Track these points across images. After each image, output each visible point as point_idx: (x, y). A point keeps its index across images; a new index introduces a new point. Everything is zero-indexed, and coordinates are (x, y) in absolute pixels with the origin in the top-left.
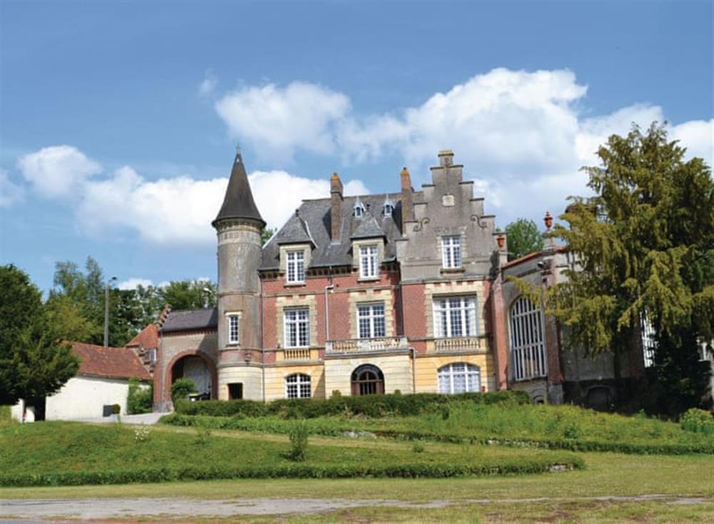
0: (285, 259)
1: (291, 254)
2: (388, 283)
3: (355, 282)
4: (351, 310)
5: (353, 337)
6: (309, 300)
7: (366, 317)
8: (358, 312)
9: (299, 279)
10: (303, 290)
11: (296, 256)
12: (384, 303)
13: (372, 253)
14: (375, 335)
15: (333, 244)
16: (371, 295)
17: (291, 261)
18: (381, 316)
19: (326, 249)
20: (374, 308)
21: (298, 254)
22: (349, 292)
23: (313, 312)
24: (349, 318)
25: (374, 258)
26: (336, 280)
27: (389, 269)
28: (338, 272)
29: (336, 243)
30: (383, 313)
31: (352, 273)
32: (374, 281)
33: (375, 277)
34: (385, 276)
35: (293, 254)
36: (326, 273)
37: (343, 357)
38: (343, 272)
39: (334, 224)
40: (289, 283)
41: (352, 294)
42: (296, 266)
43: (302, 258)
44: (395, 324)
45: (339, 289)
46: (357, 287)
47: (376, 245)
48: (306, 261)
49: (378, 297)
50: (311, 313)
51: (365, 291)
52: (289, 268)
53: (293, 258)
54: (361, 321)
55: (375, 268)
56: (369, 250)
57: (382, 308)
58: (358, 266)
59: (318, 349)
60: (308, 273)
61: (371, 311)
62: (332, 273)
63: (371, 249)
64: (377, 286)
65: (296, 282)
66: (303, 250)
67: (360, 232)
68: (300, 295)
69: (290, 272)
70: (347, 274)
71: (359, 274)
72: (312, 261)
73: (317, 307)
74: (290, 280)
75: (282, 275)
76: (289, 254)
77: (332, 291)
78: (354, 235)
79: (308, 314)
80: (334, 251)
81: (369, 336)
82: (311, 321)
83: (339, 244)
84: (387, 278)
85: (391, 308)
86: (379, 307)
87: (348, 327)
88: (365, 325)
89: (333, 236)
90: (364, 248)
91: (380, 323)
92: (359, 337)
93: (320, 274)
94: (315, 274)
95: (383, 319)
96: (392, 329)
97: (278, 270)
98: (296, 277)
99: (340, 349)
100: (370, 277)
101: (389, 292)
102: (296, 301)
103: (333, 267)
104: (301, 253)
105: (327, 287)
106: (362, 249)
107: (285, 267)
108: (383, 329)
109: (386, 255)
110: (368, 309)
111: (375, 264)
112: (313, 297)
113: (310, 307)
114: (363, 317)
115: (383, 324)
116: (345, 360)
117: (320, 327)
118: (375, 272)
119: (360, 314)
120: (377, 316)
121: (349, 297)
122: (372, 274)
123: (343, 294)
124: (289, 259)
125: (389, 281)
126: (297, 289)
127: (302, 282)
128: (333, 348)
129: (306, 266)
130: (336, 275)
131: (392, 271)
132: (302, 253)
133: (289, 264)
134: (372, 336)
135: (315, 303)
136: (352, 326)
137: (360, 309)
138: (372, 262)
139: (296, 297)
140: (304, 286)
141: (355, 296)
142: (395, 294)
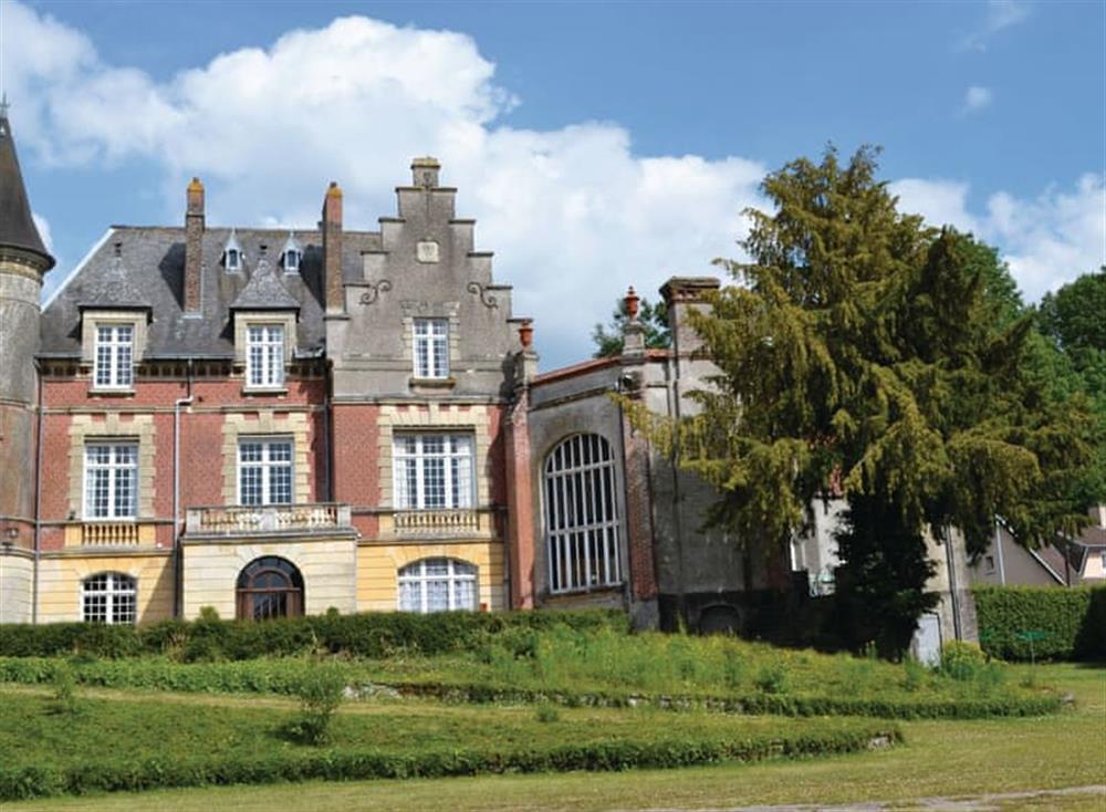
0: (93, 339)
1: (105, 329)
2: (302, 400)
3: (238, 394)
4: (226, 449)
5: (228, 503)
6: (141, 424)
7: (255, 464)
8: (239, 454)
9: (119, 382)
10: (128, 403)
11: (115, 334)
12: (293, 439)
13: (271, 339)
14: (272, 499)
15: (186, 317)
16: (267, 421)
17: (105, 344)
18: (284, 463)
19: (173, 324)
20: (272, 448)
21: (120, 331)
22: (223, 412)
23: (147, 449)
24: (222, 465)
25: (275, 349)
26: (198, 388)
27: (305, 373)
28: (202, 373)
29: (193, 315)
30: (288, 457)
31: (232, 375)
32: (275, 394)
33: (276, 386)
34: (297, 386)
35: (109, 331)
36: (178, 373)
37: (222, 541)
38: (214, 372)
39: (190, 277)
40: (97, 388)
41: (229, 418)
42: (114, 355)
43: (128, 339)
44: (313, 482)
45: (204, 405)
46: (240, 404)
47: (283, 324)
48: (138, 346)
49: (282, 425)
50: (143, 450)
51: (256, 413)
52: (100, 358)
53: (109, 339)
54: (244, 471)
55: (275, 368)
56: (265, 334)
57: (288, 447)
58: (245, 362)
59: (156, 524)
60: (141, 371)
61: (266, 454)
62: (190, 373)
63: (270, 331)
64: (280, 403)
65: (114, 386)
66: (133, 324)
67: (248, 296)
68: (121, 414)
69: (100, 366)
70: (220, 378)
71: (244, 378)
72: (150, 348)
73: (157, 440)
74: (100, 381)
75: (85, 371)
76: (101, 331)
77: (189, 410)
78: (238, 303)
79: (136, 452)
80: (192, 329)
81: (260, 500)
82: (144, 466)
83: (200, 317)
84: (301, 391)
85: (307, 448)
86: (282, 445)
87: (219, 481)
88: (251, 479)
89: (188, 301)
90: (255, 328)
91: (282, 479)
92: (239, 503)
93: (167, 373)
94: (155, 373)
95: (288, 470)
96: (308, 489)
97: (78, 360)
98: (114, 377)
99: (216, 523)
100: (265, 386)
101: (303, 417)
102: (113, 424)
103: (193, 360)
104: (126, 329)
105: (178, 401)
106: (252, 331)
107: (93, 356)
108: (288, 489)
109: (301, 345)
110: (260, 448)
111: (275, 361)
112: (149, 418)
113: (141, 438)
114: (248, 464)
115: (288, 480)
116: (224, 547)
117: (163, 481)
118: (275, 376)
119: (244, 458)
120: (276, 463)
121: (223, 422)
122: (270, 380)
123: (212, 417)
124: (101, 339)
125: (305, 395)
126: (115, 401)
127: (125, 388)
128: (202, 523)
129: (137, 356)
130: (199, 379)
131: (312, 378)
132: (129, 331)
133: (101, 350)
134: (266, 500)
135: (153, 430)
136: (226, 482)
137: (243, 448)
138: (271, 357)
139: (113, 417)
140: (132, 395)
141: (236, 423)
142: (316, 422)
